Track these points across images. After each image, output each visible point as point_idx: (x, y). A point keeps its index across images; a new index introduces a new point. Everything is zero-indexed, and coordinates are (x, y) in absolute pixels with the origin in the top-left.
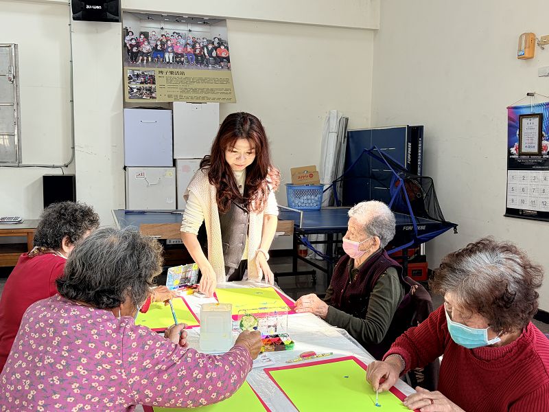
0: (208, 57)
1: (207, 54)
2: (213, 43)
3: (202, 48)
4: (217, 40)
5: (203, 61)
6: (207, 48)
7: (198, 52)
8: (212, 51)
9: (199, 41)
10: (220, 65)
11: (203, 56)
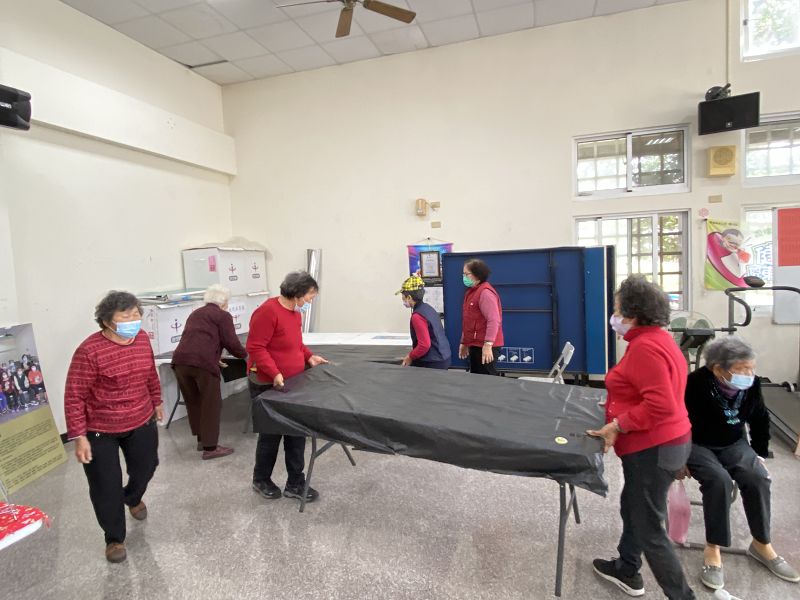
0: (21, 392)
1: (19, 388)
2: (22, 367)
3: (11, 379)
4: (25, 359)
5: (16, 400)
6: (17, 377)
7: (7, 387)
8: (23, 379)
9: (5, 368)
10: (37, 400)
11: (14, 392)
